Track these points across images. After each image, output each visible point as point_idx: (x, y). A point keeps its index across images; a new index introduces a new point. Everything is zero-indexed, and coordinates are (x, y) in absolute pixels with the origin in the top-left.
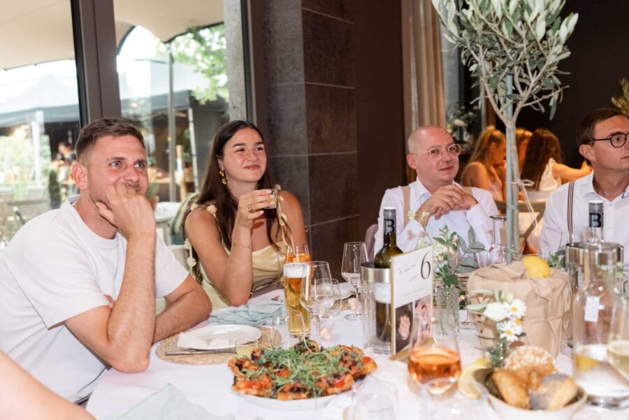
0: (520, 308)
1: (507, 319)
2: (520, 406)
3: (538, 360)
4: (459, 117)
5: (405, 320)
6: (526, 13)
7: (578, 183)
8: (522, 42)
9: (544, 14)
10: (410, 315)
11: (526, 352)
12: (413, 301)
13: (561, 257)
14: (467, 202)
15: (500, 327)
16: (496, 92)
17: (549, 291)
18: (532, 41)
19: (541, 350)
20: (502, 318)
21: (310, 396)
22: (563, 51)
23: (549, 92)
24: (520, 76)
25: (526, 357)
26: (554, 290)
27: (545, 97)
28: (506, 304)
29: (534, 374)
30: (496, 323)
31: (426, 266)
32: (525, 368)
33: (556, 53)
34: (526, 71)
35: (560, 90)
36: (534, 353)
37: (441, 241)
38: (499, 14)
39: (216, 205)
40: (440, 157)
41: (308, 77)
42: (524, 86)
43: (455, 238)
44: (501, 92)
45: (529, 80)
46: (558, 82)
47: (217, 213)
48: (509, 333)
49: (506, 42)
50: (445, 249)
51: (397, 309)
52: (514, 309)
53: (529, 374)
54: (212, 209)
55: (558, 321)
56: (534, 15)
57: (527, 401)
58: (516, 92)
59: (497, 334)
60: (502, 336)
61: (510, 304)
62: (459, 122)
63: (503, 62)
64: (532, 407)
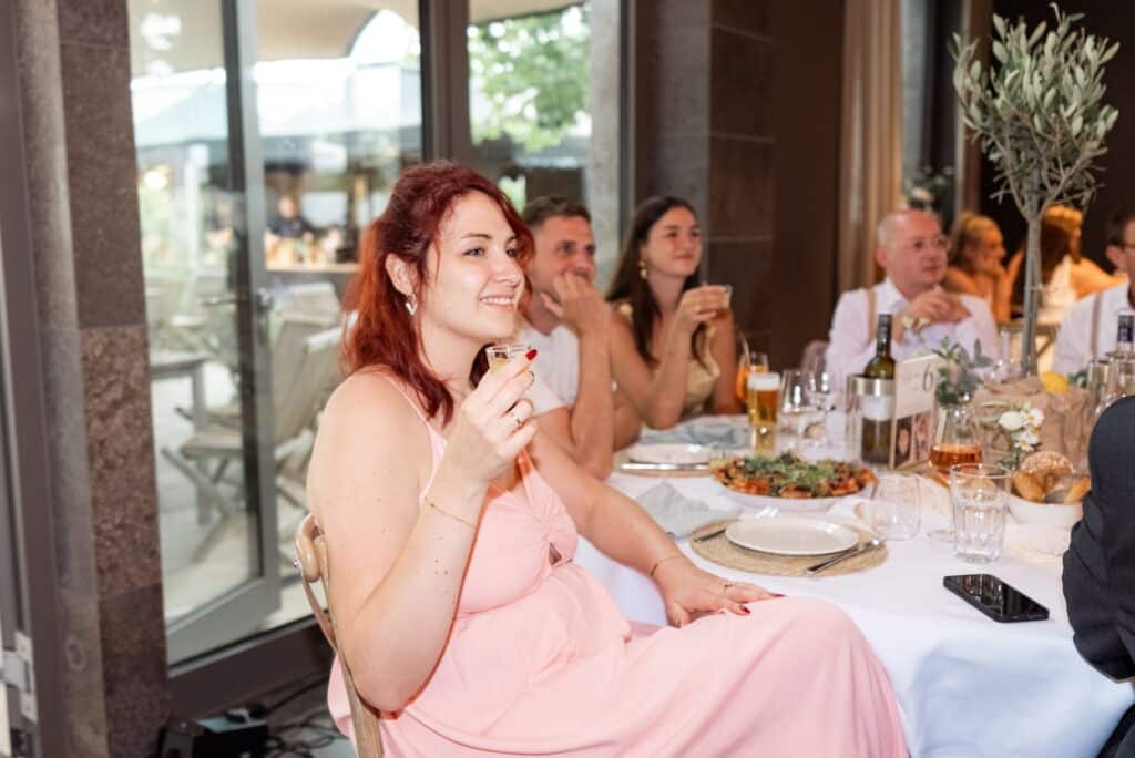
0: (1038, 417)
1: (1022, 429)
2: (1036, 500)
3: (1055, 463)
4: (918, 183)
5: (904, 433)
6: (1062, 107)
7: (1107, 295)
8: (1055, 135)
9: (1081, 110)
10: (909, 429)
11: (1043, 457)
12: (914, 413)
13: (1080, 380)
14: (958, 314)
15: (1014, 437)
16: (1020, 187)
17: (1068, 407)
18: (1066, 134)
19: (1058, 455)
20: (1018, 426)
21: (815, 496)
22: (1101, 146)
23: (1081, 191)
24: (1050, 170)
25: (1044, 460)
26: (1073, 407)
27: (1076, 196)
28: (1022, 413)
29: (1050, 478)
30: (1011, 432)
31: (928, 378)
32: (1042, 471)
33: (1090, 149)
34: (1057, 166)
35: (1094, 189)
36: (1052, 458)
37: (940, 354)
38: (1032, 106)
39: (633, 304)
40: (922, 253)
41: (715, 124)
42: (1054, 182)
43: (957, 351)
44: (1026, 186)
45: (1059, 175)
46: (1092, 180)
47: (634, 315)
48: (1024, 443)
49: (1037, 135)
50: (943, 363)
51: (899, 421)
52: (1032, 418)
53: (1045, 477)
54: (626, 309)
55: (1076, 443)
56: (1071, 110)
57: (1043, 497)
58: (1043, 187)
59: (1011, 443)
60: (1017, 445)
61: (1027, 412)
62: (921, 194)
63: (1032, 154)
64: (1047, 501)
